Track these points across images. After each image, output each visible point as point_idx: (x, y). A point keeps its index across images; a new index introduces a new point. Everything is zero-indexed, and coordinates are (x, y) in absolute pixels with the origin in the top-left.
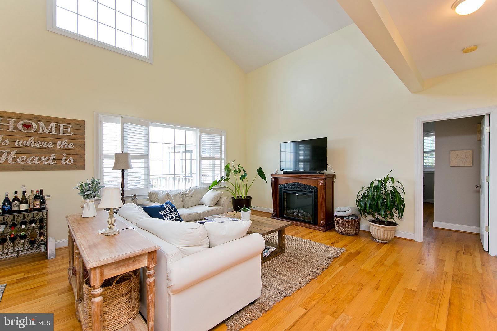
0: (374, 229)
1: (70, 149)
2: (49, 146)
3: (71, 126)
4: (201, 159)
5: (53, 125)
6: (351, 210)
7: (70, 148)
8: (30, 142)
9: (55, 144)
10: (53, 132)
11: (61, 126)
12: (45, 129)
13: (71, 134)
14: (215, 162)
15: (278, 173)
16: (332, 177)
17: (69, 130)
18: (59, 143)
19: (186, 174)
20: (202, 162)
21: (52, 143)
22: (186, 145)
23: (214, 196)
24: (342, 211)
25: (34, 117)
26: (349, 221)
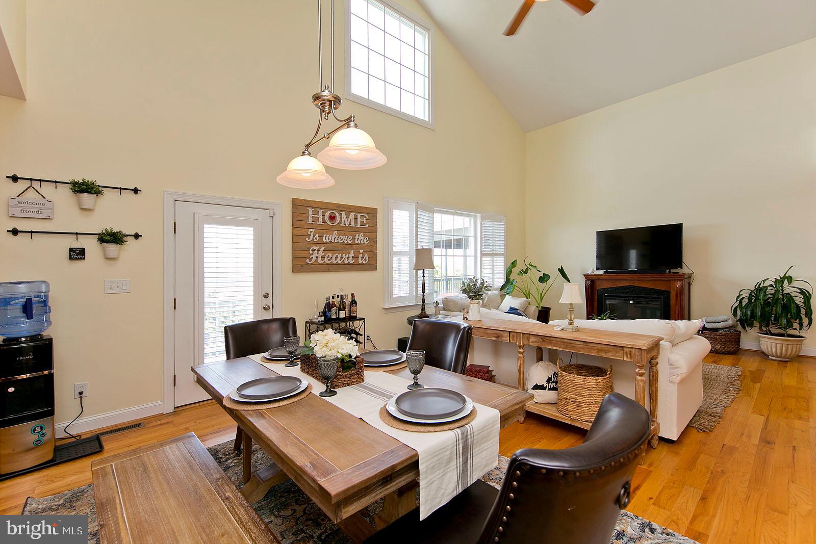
0: (766, 343)
1: (366, 245)
2: (349, 241)
3: (366, 215)
4: (483, 255)
5: (352, 215)
6: (732, 320)
7: (366, 243)
8: (334, 237)
9: (354, 238)
10: (353, 225)
11: (359, 215)
12: (346, 220)
13: (367, 226)
14: (495, 259)
15: (594, 274)
16: (690, 276)
17: (365, 221)
18: (357, 237)
19: (442, 277)
20: (483, 259)
21: (351, 237)
22: (442, 235)
23: (520, 304)
24: (717, 321)
25: (337, 207)
26: (726, 335)
